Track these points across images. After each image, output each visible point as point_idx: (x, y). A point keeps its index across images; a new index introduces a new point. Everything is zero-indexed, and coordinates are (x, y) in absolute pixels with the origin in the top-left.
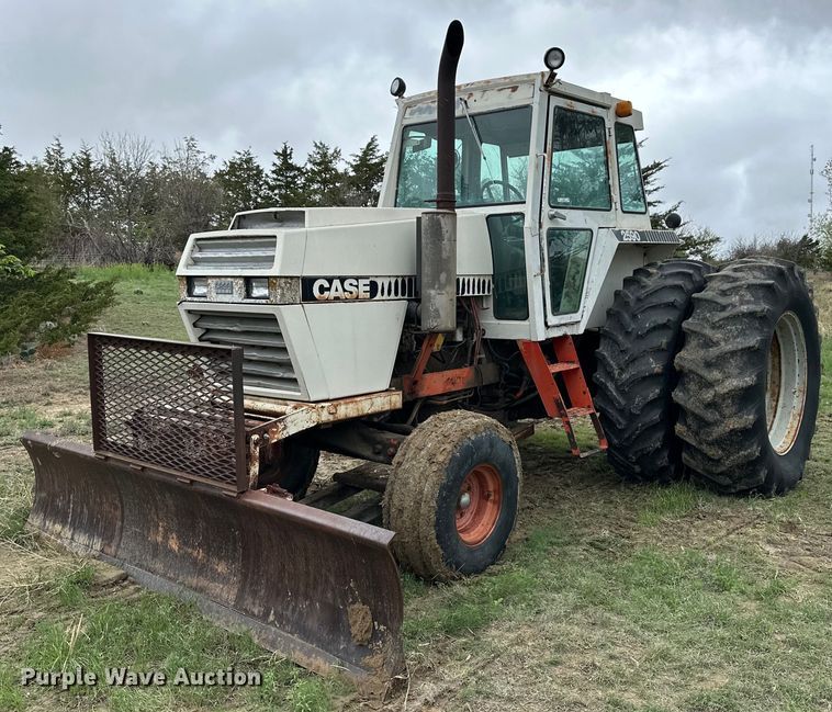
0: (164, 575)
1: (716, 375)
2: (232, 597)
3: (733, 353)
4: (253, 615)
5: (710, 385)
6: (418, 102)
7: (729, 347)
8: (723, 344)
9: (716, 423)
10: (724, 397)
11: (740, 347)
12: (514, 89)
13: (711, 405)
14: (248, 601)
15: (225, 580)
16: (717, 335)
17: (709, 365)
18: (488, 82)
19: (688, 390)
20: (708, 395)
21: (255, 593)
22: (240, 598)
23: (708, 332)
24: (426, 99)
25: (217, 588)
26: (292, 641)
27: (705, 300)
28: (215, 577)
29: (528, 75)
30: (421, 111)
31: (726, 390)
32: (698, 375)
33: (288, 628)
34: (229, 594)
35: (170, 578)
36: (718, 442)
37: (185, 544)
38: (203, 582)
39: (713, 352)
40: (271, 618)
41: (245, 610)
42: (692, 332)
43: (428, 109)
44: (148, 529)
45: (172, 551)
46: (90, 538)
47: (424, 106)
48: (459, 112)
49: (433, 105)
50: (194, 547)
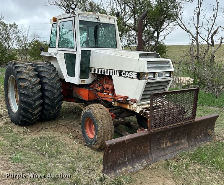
0: (170, 153)
2: (187, 145)
4: (193, 145)
14: (191, 144)
15: (184, 143)
21: (191, 141)
22: (189, 144)
24: (86, 14)
25: (183, 146)
26: (202, 143)
28: (182, 144)
33: (200, 142)
34: (186, 145)
35: (172, 153)
37: (172, 142)
38: (180, 147)
40: (196, 143)
41: (191, 145)
43: (86, 17)
44: (160, 146)
45: (169, 146)
46: (140, 162)
47: (85, 16)
48: (96, 21)
49: (87, 16)
50: (175, 141)
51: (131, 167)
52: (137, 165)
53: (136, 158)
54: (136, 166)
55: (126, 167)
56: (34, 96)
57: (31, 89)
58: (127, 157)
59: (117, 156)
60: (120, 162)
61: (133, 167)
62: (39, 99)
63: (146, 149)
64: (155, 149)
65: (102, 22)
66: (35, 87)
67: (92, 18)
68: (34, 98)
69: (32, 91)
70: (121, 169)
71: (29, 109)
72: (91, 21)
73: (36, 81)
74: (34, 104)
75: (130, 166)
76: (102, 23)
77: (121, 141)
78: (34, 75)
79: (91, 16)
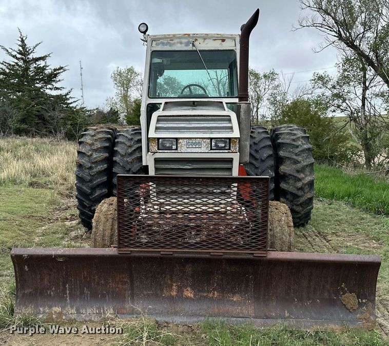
1: (302, 175)
2: (251, 311)
3: (307, 166)
5: (299, 180)
6: (161, 39)
7: (305, 164)
8: (302, 162)
9: (302, 196)
10: (305, 185)
11: (310, 163)
12: (223, 41)
13: (301, 189)
15: (241, 304)
16: (300, 159)
17: (298, 171)
18: (207, 35)
19: (288, 183)
20: (299, 184)
23: (295, 157)
24: (167, 38)
25: (237, 310)
27: (287, 143)
29: (232, 35)
30: (163, 44)
31: (307, 182)
32: (294, 176)
34: (248, 311)
36: (301, 205)
37: (199, 291)
39: (299, 166)
42: (287, 157)
43: (168, 43)
44: (162, 290)
45: (187, 298)
46: (99, 308)
47: (165, 42)
48: (190, 48)
49: (171, 42)
50: (209, 292)
51: (74, 311)
52: (89, 311)
53: (90, 297)
54: (86, 312)
55: (63, 308)
56: (91, 181)
57: (88, 168)
58: (71, 289)
59: (46, 282)
60: (52, 293)
61: (78, 312)
62: (99, 186)
63: (120, 286)
64: (145, 293)
65: (201, 49)
66: (96, 167)
67: (181, 43)
68: (90, 184)
69: (89, 174)
70: (50, 307)
71: (84, 201)
72: (177, 49)
73: (99, 157)
74: (92, 194)
75: (72, 307)
76: (200, 51)
77: (42, 255)
78: (100, 148)
79: (178, 40)
